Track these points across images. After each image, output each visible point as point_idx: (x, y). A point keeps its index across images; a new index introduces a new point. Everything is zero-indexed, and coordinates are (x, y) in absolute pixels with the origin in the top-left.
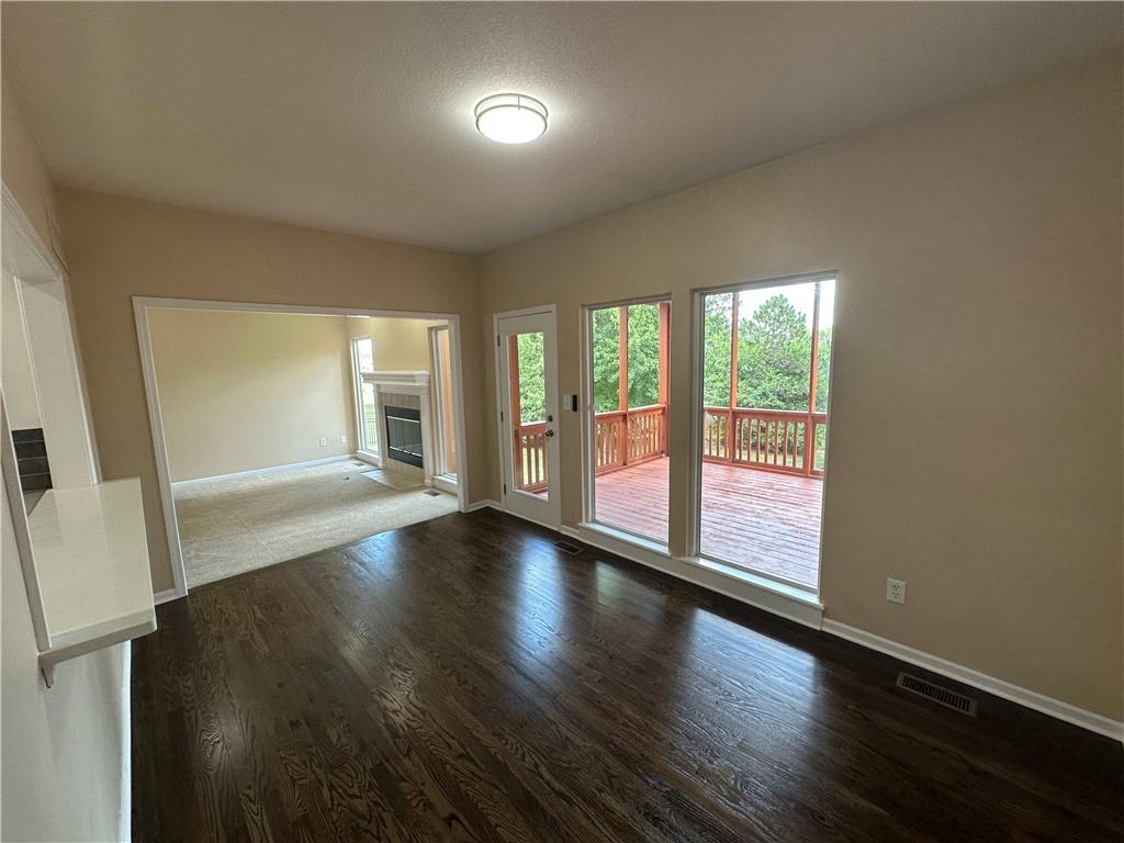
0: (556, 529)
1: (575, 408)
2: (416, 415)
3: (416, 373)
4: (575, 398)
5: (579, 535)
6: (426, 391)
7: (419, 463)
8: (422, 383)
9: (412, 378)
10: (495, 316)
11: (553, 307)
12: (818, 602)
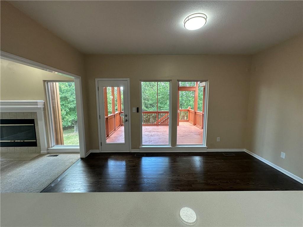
0: (129, 152)
1: (138, 111)
2: (32, 121)
3: (38, 101)
4: (138, 108)
5: (139, 151)
6: (42, 109)
7: (35, 144)
8: (40, 106)
9: (36, 103)
10: (96, 80)
11: (128, 79)
12: (205, 146)
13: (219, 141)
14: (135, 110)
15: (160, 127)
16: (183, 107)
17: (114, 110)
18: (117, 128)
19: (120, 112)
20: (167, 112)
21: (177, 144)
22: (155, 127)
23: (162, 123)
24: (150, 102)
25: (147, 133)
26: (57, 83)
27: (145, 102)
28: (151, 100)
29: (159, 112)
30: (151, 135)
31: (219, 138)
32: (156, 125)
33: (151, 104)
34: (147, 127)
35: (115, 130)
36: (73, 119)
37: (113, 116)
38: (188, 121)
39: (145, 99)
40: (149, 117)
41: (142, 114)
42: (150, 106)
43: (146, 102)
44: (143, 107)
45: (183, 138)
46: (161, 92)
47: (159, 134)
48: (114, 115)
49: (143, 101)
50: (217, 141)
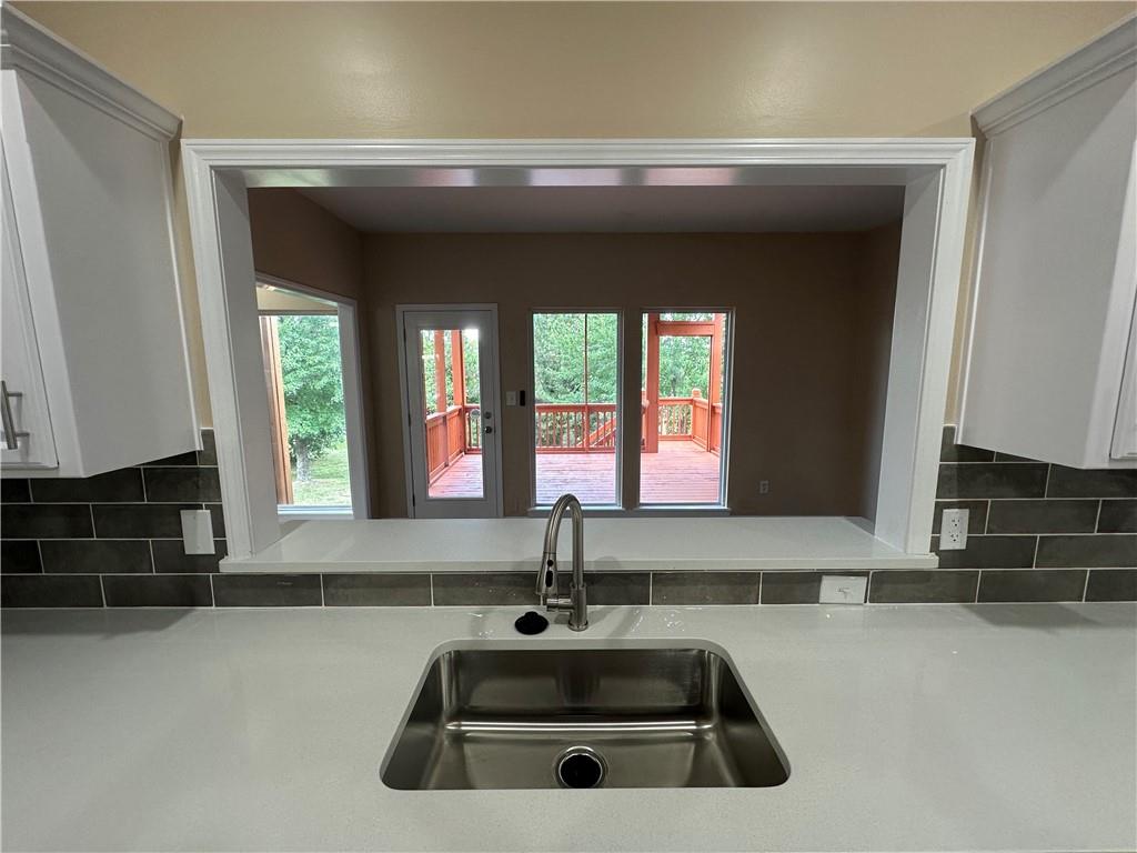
1: (523, 402)
4: (523, 394)
10: (399, 308)
11: (494, 307)
12: (726, 507)
13: (766, 491)
14: (512, 399)
15: (594, 457)
16: (677, 390)
17: (442, 403)
18: (454, 458)
19: (460, 407)
20: (610, 408)
21: (641, 501)
22: (580, 457)
23: (601, 443)
24: (564, 373)
25: (551, 475)
26: (275, 319)
27: (544, 373)
28: (566, 365)
29: (590, 409)
30: (565, 481)
31: (767, 482)
32: (583, 449)
33: (565, 382)
34: (550, 457)
35: (446, 466)
36: (295, 431)
37: (441, 421)
38: (691, 438)
39: (544, 364)
40: (558, 426)
41: (537, 414)
42: (561, 387)
43: (551, 372)
44: (540, 392)
45: (666, 487)
46: (602, 337)
47: (589, 477)
48: (445, 417)
49: (538, 369)
50: (761, 492)
